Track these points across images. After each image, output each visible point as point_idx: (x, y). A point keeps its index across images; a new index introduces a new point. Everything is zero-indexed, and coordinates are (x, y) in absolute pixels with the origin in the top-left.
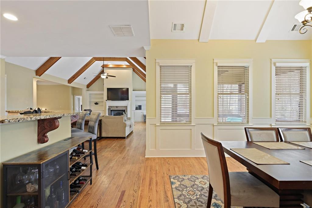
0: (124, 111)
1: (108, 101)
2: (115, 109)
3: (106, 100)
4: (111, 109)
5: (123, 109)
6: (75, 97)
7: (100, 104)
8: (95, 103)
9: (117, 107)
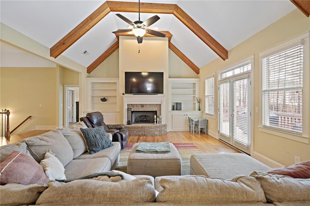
0: (155, 113)
1: (126, 95)
2: (140, 110)
3: (123, 94)
4: (132, 110)
5: (154, 110)
6: (67, 88)
7: (110, 100)
8: (101, 99)
9: (142, 106)
